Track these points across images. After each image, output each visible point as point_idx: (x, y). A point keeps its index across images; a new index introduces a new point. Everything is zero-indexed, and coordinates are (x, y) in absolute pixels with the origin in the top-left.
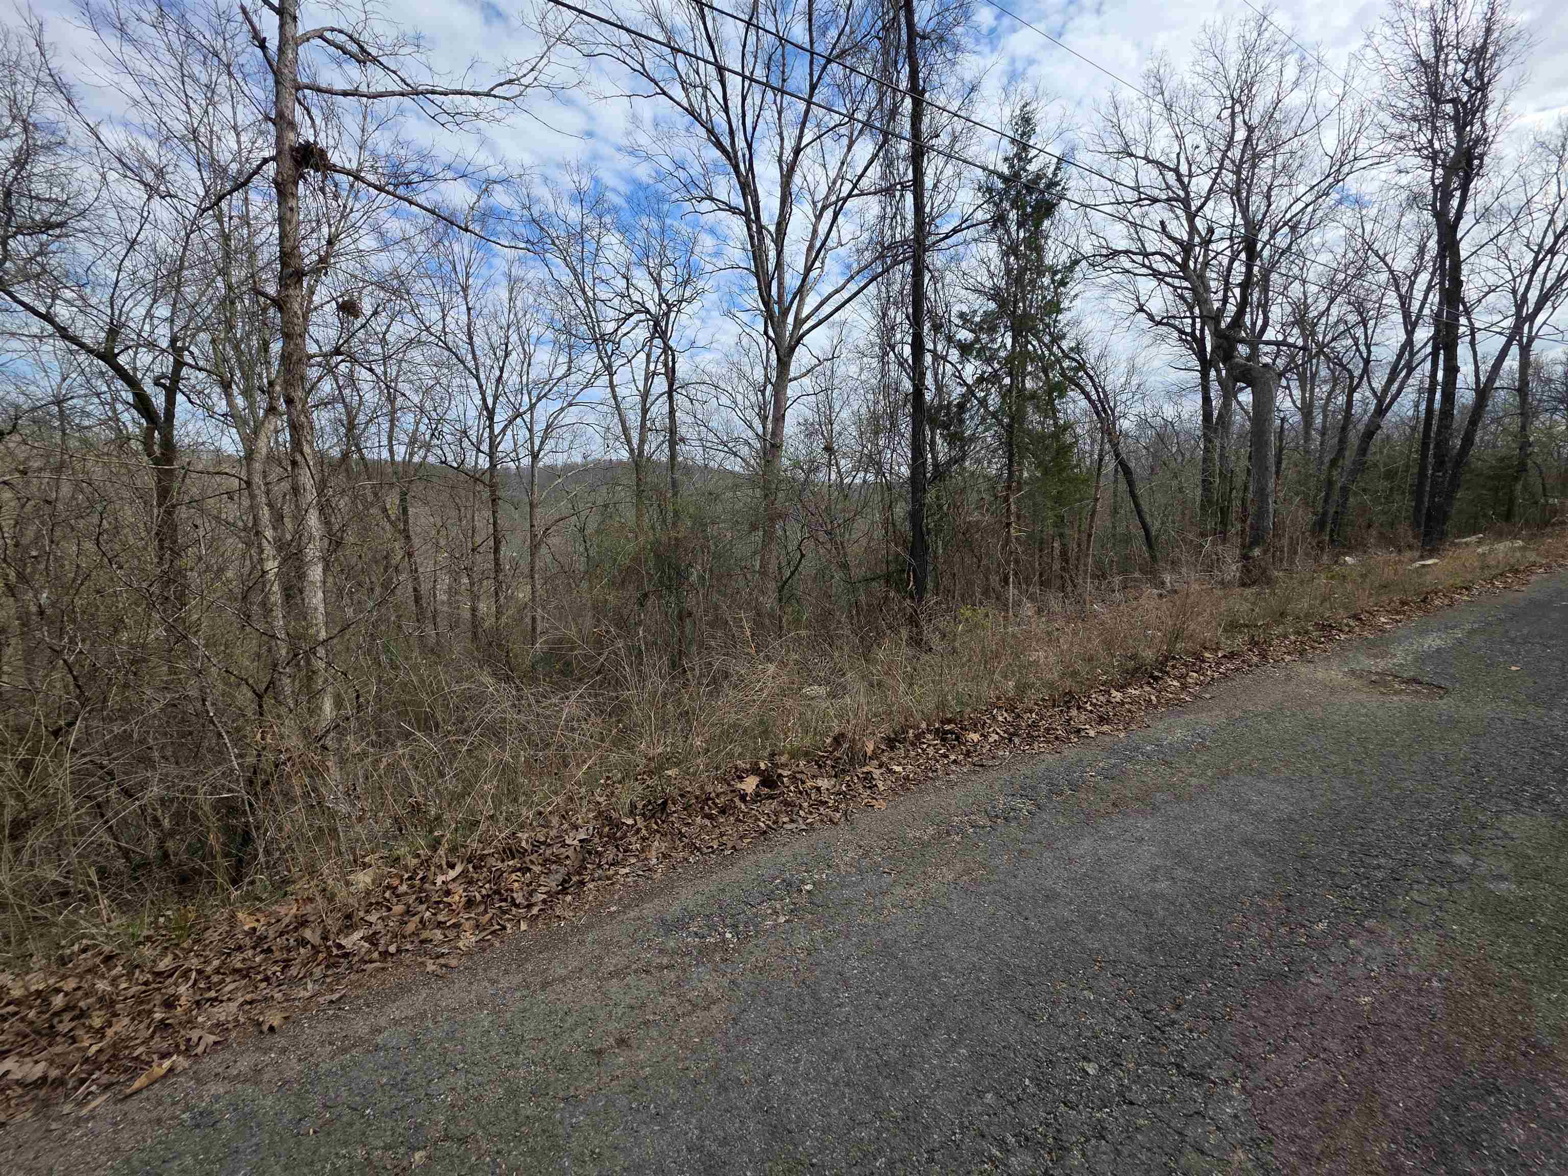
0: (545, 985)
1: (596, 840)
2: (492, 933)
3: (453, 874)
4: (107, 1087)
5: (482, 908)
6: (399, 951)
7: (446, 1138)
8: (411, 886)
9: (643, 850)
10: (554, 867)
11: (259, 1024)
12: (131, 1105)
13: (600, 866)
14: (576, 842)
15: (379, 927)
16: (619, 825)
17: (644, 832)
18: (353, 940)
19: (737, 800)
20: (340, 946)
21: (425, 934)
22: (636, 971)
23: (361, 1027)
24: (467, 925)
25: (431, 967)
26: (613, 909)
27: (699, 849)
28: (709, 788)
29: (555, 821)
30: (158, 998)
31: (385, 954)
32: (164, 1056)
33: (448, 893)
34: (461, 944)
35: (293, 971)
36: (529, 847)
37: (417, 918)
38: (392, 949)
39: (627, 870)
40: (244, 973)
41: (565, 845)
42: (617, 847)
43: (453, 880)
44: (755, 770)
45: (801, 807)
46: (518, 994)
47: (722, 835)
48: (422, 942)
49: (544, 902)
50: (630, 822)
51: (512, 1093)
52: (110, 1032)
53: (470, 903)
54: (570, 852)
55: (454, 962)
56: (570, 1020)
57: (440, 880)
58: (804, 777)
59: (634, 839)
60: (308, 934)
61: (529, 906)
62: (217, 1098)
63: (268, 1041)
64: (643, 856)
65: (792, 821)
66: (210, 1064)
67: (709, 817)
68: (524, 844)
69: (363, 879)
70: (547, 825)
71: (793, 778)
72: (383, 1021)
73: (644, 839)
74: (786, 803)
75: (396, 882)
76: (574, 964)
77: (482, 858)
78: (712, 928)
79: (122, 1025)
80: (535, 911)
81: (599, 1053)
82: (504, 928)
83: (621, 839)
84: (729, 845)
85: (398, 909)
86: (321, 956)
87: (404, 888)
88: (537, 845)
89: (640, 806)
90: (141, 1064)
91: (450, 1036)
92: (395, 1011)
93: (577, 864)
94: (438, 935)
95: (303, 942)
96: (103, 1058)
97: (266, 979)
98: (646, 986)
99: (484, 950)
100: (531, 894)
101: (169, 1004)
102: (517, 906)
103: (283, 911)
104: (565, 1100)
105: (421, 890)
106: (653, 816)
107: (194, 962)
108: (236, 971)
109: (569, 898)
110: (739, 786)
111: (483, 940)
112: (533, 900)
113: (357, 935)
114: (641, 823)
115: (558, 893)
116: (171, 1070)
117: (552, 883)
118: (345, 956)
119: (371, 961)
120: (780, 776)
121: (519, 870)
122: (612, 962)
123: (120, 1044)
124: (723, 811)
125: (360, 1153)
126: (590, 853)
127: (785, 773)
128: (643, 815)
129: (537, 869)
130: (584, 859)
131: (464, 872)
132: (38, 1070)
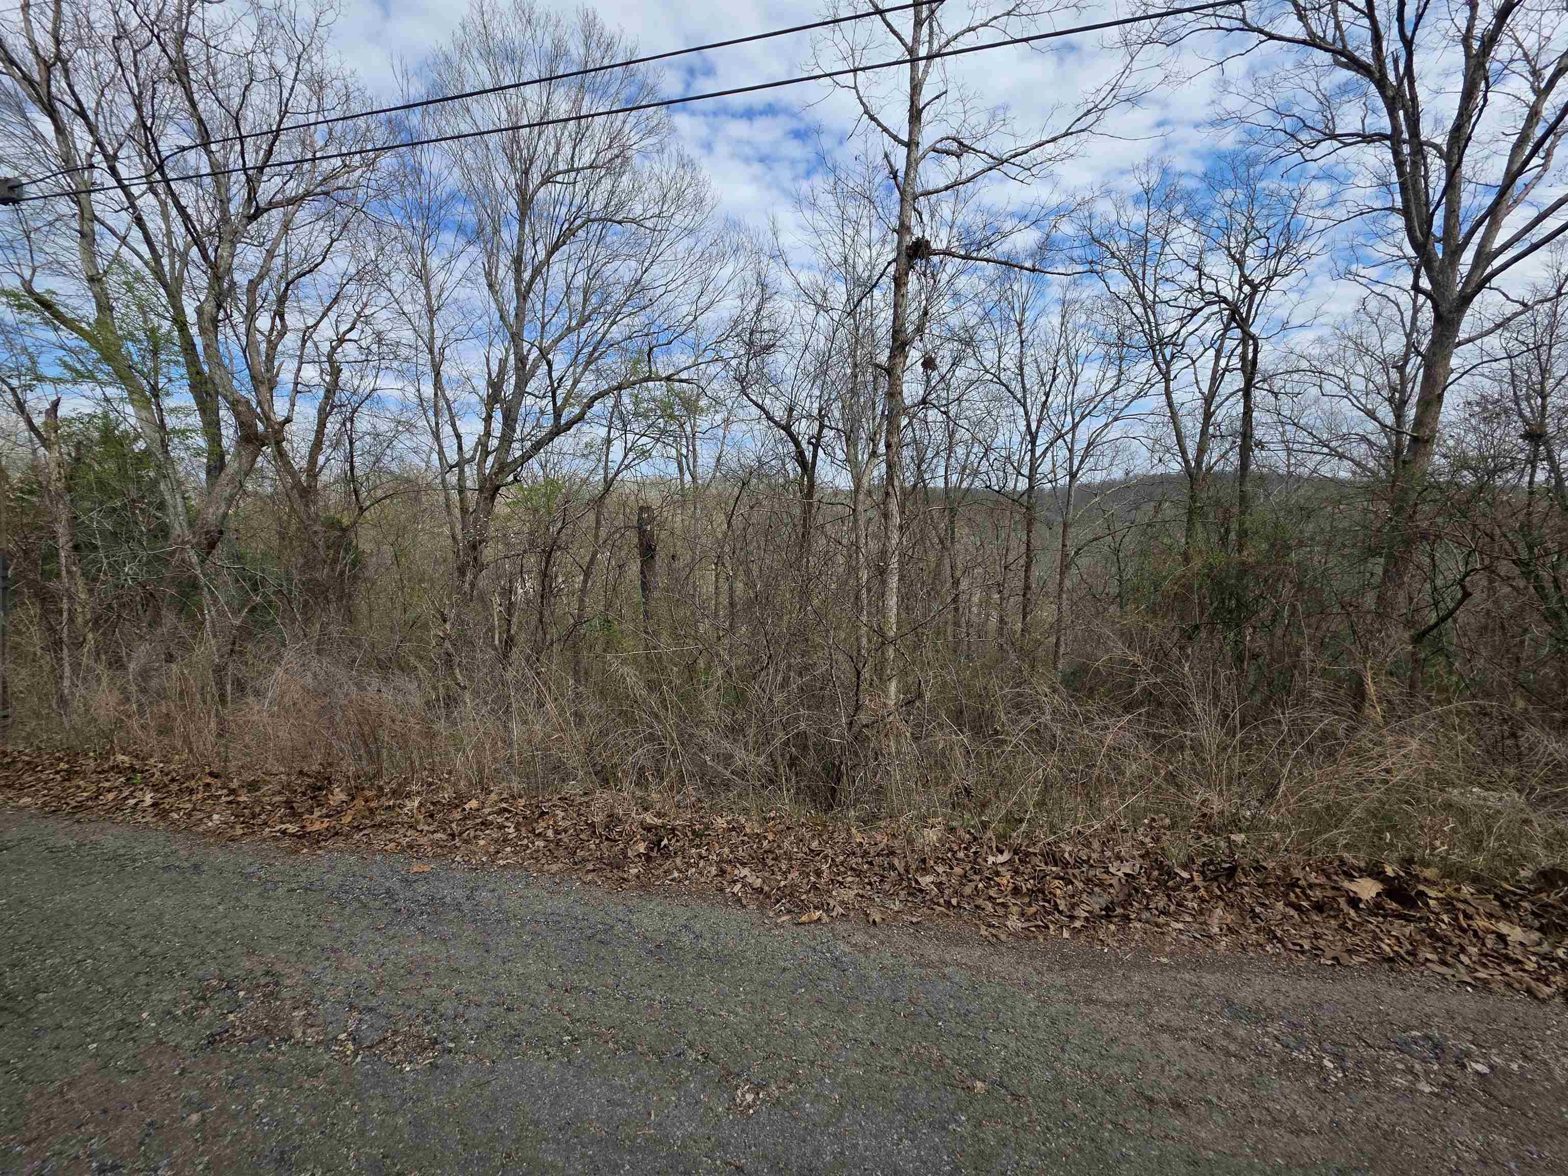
0: (1089, 1001)
1: (1144, 880)
2: (1037, 926)
3: (1001, 859)
4: (789, 912)
5: (1027, 900)
6: (959, 906)
7: (1001, 1085)
8: (967, 856)
9: (1201, 912)
10: (1096, 889)
11: (867, 915)
12: (801, 930)
13: (1147, 908)
14: (1120, 874)
15: (944, 879)
16: (1172, 875)
17: (1202, 892)
18: (926, 880)
19: (1342, 901)
20: (917, 882)
21: (980, 902)
22: (1193, 1040)
23: (932, 952)
24: (1015, 909)
25: (983, 932)
26: (1164, 960)
27: (1280, 941)
28: (1297, 873)
29: (1096, 845)
30: (812, 868)
31: (948, 903)
32: (816, 908)
33: (998, 874)
34: (1008, 923)
35: (886, 886)
36: (1072, 861)
37: (972, 884)
38: (954, 901)
39: (1180, 926)
40: (858, 873)
41: (1107, 872)
42: (1168, 896)
43: (1002, 864)
44: (1374, 872)
45: (1463, 950)
46: (1061, 995)
47: (1316, 936)
48: (977, 907)
49: (1086, 919)
50: (1185, 875)
51: (1058, 1084)
52: (790, 877)
53: (1016, 891)
54: (1114, 881)
55: (1003, 937)
56: (1116, 1050)
57: (991, 859)
58: (1470, 910)
59: (1190, 896)
60: (896, 862)
61: (1072, 918)
62: (845, 954)
63: (872, 931)
64: (1201, 919)
65: (1444, 963)
66: (840, 927)
67: (1298, 908)
68: (1066, 855)
69: (932, 835)
70: (1088, 845)
71: (1448, 904)
72: (948, 958)
73: (1202, 900)
74: (1432, 934)
75: (956, 848)
76: (1120, 995)
77: (1027, 854)
78: (1301, 1043)
79: (794, 875)
80: (1078, 924)
81: (1151, 1100)
82: (1047, 927)
83: (1174, 889)
84: (1329, 953)
85: (958, 870)
86: (905, 883)
87: (961, 855)
88: (1079, 863)
89: (1200, 861)
90: (804, 908)
91: (1002, 999)
92: (956, 953)
93: (1122, 897)
94: (989, 906)
95: (892, 867)
96: (787, 892)
97: (870, 884)
98: (1207, 1064)
99: (1029, 939)
100: (1073, 906)
101: (818, 874)
102: (1060, 912)
103: (879, 838)
104: (1115, 1124)
105: (975, 862)
106: (1216, 879)
107: (830, 852)
108: (852, 869)
109: (1112, 927)
110: (1346, 884)
111: (1027, 929)
112: (1076, 913)
113: (929, 879)
114: (1198, 880)
115: (1102, 917)
116: (819, 919)
117: (1097, 903)
118: (921, 891)
119: (938, 904)
120: (1422, 894)
121: (1062, 878)
122: (1161, 1016)
123: (794, 886)
124: (1319, 907)
125: (936, 1054)
126: (1137, 891)
127: (1432, 893)
128: (1203, 873)
129: (1080, 885)
130: (1130, 895)
131: (1010, 862)
132: (758, 883)
